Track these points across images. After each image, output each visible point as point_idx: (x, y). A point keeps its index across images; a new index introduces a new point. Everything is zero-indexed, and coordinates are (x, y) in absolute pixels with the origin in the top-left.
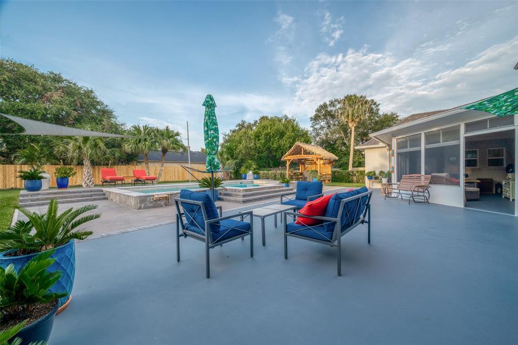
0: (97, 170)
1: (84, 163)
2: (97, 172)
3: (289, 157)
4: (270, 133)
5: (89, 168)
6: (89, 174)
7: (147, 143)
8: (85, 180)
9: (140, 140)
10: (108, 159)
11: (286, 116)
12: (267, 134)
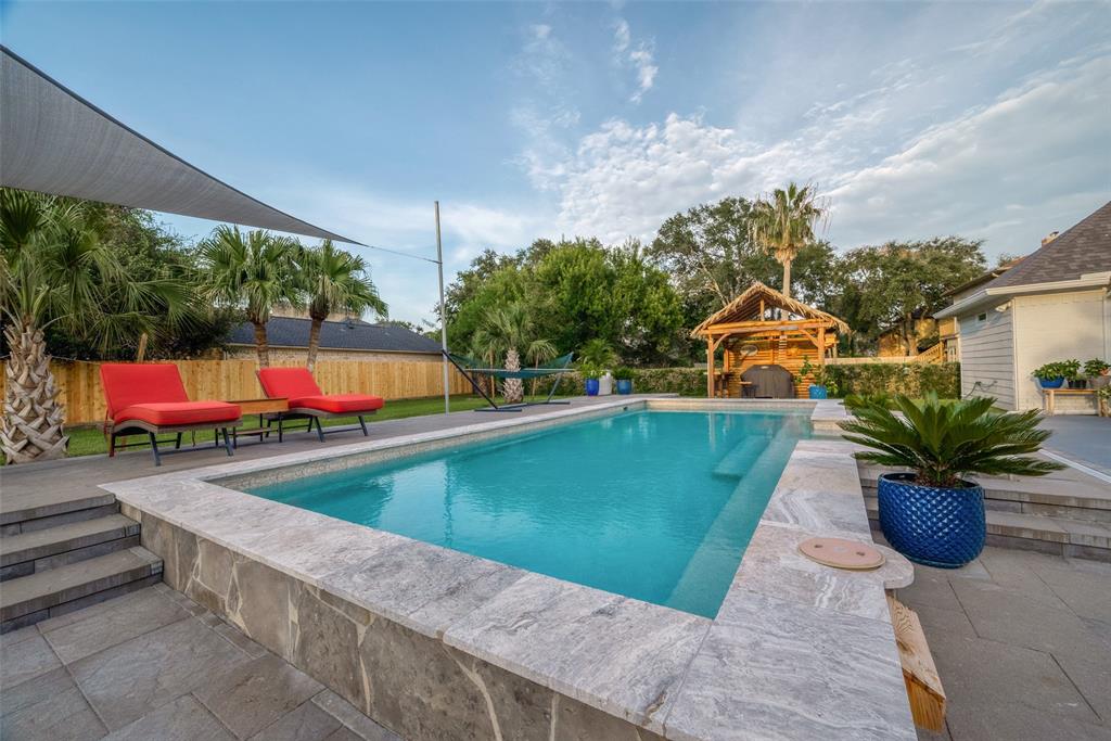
0: (83, 375)
1: (12, 342)
2: (83, 383)
3: (717, 329)
4: (585, 275)
5: (36, 365)
6: (36, 394)
7: (268, 285)
8: (16, 420)
9: (244, 276)
10: (133, 329)
11: (594, 240)
12: (576, 279)
